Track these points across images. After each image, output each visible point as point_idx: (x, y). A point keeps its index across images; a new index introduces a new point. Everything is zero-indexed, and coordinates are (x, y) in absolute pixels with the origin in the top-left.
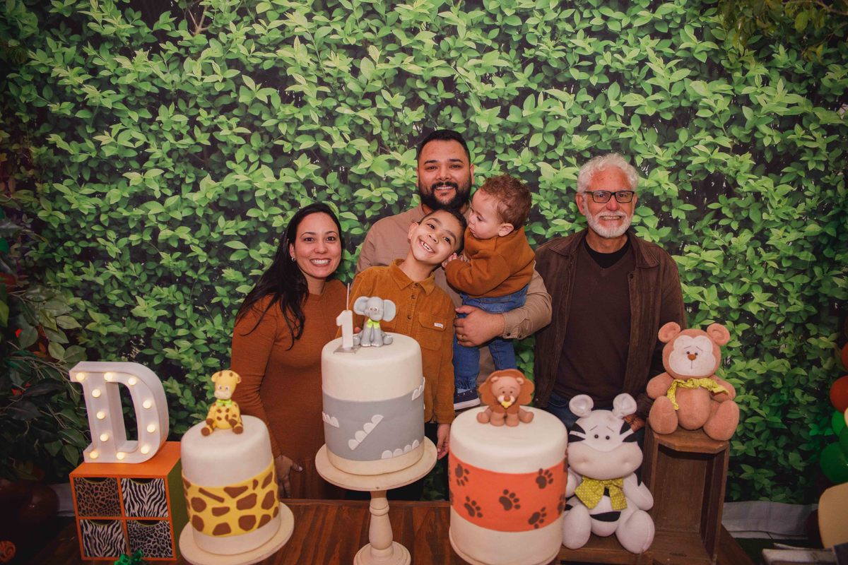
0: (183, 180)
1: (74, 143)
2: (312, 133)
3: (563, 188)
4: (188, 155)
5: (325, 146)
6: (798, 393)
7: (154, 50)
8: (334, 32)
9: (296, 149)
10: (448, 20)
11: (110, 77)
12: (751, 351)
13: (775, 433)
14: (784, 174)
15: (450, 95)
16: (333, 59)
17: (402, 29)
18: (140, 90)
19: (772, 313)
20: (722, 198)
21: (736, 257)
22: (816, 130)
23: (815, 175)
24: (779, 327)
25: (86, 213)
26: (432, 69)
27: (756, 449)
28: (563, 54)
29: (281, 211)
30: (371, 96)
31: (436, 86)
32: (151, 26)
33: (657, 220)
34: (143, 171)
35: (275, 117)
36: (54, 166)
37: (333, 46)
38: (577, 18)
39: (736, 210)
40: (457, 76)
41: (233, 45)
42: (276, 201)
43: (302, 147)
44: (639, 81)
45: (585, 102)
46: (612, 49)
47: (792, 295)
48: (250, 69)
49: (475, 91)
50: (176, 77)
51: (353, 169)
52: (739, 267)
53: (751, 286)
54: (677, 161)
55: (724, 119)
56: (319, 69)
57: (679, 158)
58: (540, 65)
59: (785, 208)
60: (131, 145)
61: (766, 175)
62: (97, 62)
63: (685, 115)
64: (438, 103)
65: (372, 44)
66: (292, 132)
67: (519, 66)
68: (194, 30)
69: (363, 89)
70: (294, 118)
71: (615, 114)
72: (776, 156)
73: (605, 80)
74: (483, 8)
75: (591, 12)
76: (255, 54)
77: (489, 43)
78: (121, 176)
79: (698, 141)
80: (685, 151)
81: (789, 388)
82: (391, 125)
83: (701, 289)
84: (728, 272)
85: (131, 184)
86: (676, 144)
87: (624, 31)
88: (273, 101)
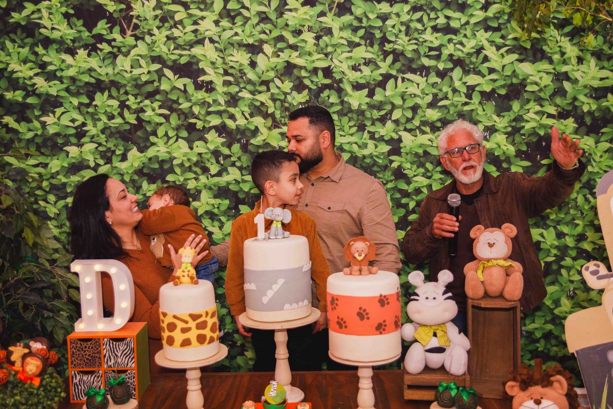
0: (114, 152)
1: (23, 124)
2: (219, 113)
3: (420, 151)
4: (119, 132)
5: (230, 124)
7: (92, 49)
8: (236, 34)
9: (207, 126)
10: (325, 23)
11: (56, 70)
14: (603, 133)
15: (328, 81)
16: (235, 55)
17: (289, 31)
18: (80, 80)
21: (568, 203)
25: (30, 180)
26: (314, 61)
28: (415, 47)
29: (194, 176)
30: (266, 83)
31: (317, 74)
32: (90, 31)
34: (80, 145)
35: (190, 101)
36: (6, 142)
37: (236, 45)
38: (425, 19)
40: (333, 66)
41: (156, 45)
42: (190, 167)
43: (211, 124)
44: (477, 65)
45: (435, 83)
46: (454, 41)
48: (170, 63)
49: (347, 77)
50: (110, 70)
51: (253, 141)
52: (572, 211)
53: (584, 227)
54: (512, 127)
55: (549, 92)
56: (224, 63)
57: (514, 124)
58: (398, 55)
59: (605, 161)
60: (71, 124)
61: (587, 135)
62: (45, 59)
63: (516, 90)
64: (319, 87)
65: (266, 43)
66: (203, 112)
67: (382, 57)
68: (125, 34)
69: (260, 78)
70: (205, 101)
71: (459, 92)
72: (594, 119)
73: (450, 65)
74: (352, 14)
75: (436, 14)
76: (173, 52)
77: (357, 40)
78: (61, 149)
79: (528, 110)
80: (519, 119)
82: (282, 106)
83: (541, 230)
84: (563, 216)
85: (70, 156)
86: (511, 113)
87: (463, 27)
88: (188, 89)
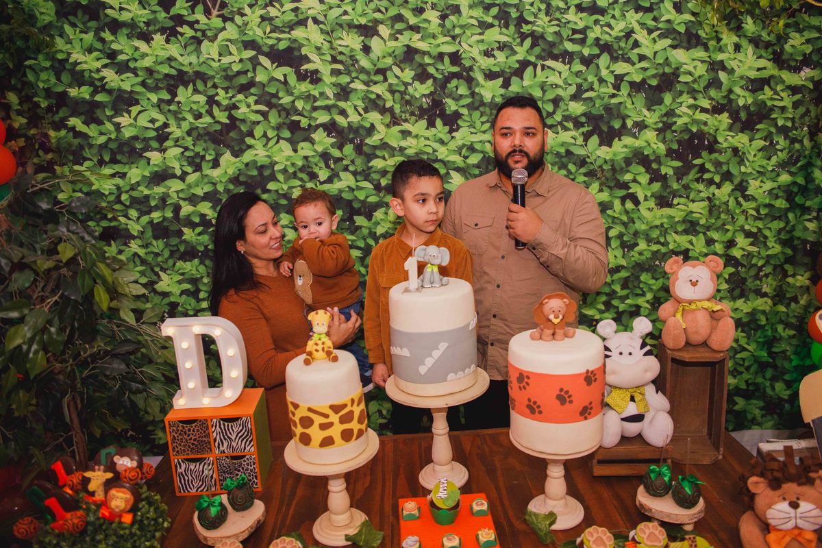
0: (203, 157)
1: (93, 126)
2: (328, 108)
3: (562, 150)
4: (208, 133)
5: (341, 120)
6: (780, 328)
7: (171, 33)
8: (345, 13)
9: (313, 124)
11: (128, 60)
12: (737, 292)
13: (763, 366)
14: (758, 130)
15: (456, 69)
16: (345, 38)
17: (410, 9)
18: (158, 72)
19: (754, 256)
20: (705, 154)
21: (720, 207)
22: (782, 90)
23: (784, 131)
24: (760, 269)
25: (107, 193)
26: (439, 45)
27: (746, 382)
28: (557, 29)
29: (300, 183)
30: (382, 72)
31: (442, 61)
32: (167, 11)
33: (648, 176)
34: (163, 150)
35: (292, 94)
36: (74, 148)
37: (345, 26)
39: (718, 164)
40: (462, 51)
41: (248, 27)
42: (295, 173)
43: (318, 122)
44: (626, 51)
45: (579, 71)
46: (601, 23)
47: (771, 239)
48: (266, 49)
49: (478, 64)
50: (193, 59)
51: (368, 141)
52: (723, 216)
53: (734, 233)
54: (663, 122)
55: (703, 83)
56: (332, 48)
57: (665, 119)
58: (537, 38)
59: (760, 161)
60: (150, 125)
61: (742, 132)
62: (115, 46)
63: (668, 81)
64: (445, 76)
65: (382, 23)
66: (308, 107)
67: (518, 40)
68: (210, 14)
69: (375, 65)
70: (310, 95)
71: (606, 82)
72: (750, 114)
73: (596, 51)
76: (270, 35)
77: (490, 20)
78: (141, 156)
79: (681, 103)
80: (670, 113)
81: (773, 324)
82: (402, 98)
83: (690, 237)
84: (713, 221)
85: (151, 163)
86: (662, 107)
87: (611, 7)
88: (289, 80)
